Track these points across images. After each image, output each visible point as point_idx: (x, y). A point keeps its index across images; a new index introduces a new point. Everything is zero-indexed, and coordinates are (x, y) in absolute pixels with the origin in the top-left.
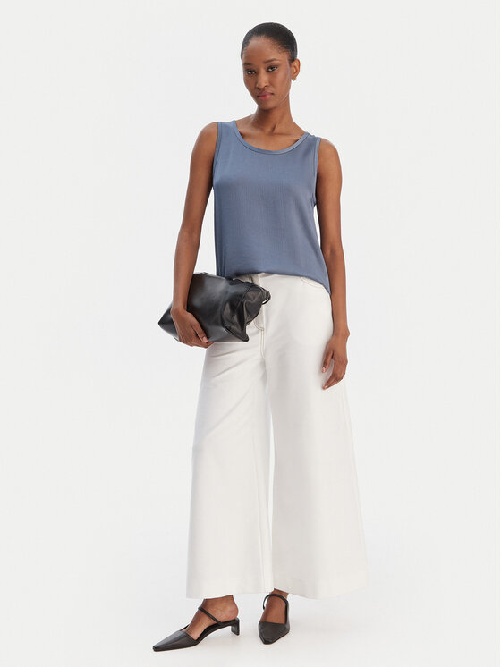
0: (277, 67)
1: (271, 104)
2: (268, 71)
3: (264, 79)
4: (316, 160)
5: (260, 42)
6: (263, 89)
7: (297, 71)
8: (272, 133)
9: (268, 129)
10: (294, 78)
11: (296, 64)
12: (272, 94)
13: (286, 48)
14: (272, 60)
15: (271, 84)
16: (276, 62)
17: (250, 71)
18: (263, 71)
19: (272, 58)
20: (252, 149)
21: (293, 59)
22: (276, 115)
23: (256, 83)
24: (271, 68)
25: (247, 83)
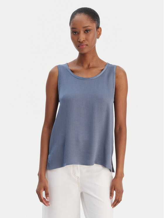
0: (90, 30)
1: (85, 51)
2: (85, 32)
3: (82, 36)
4: (114, 79)
5: (81, 17)
6: (82, 42)
7: (100, 34)
8: (89, 68)
9: (86, 66)
10: (98, 38)
11: (99, 30)
12: (87, 45)
13: (95, 20)
14: (87, 27)
15: (87, 39)
16: (89, 28)
17: (75, 32)
18: (82, 32)
19: (87, 25)
20: (78, 78)
21: (98, 27)
22: (89, 57)
23: (78, 39)
24: (87, 31)
25: (73, 39)
